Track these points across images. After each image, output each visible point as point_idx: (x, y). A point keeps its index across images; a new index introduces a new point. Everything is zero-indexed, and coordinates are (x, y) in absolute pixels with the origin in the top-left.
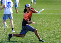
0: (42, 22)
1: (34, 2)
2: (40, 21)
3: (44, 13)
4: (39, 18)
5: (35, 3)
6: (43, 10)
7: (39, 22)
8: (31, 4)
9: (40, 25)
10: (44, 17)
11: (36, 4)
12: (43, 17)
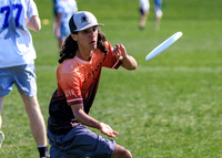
0: (199, 115)
1: (152, 10)
2: (187, 106)
3: (207, 65)
4: (181, 91)
5: (159, 13)
6: (178, 35)
7: (180, 112)
8: (140, 19)
9: (189, 131)
10: (210, 86)
11: (163, 18)
12: (203, 89)
